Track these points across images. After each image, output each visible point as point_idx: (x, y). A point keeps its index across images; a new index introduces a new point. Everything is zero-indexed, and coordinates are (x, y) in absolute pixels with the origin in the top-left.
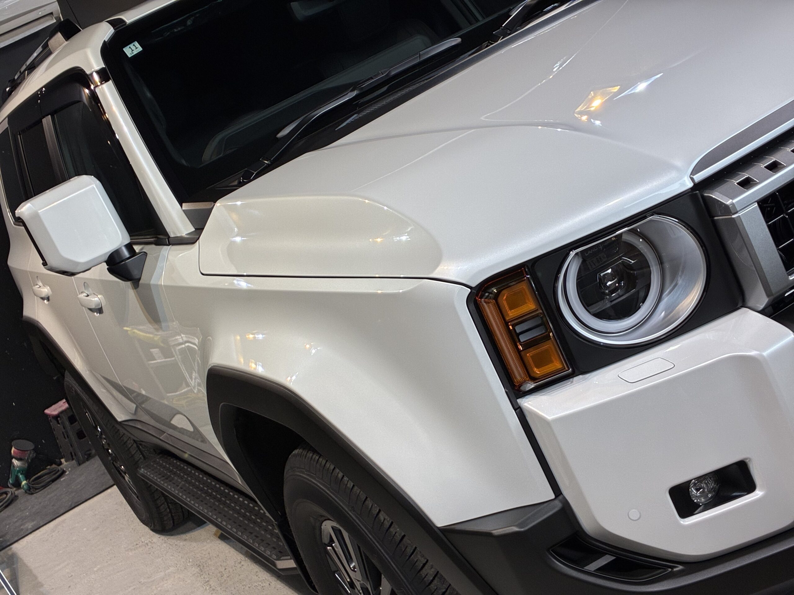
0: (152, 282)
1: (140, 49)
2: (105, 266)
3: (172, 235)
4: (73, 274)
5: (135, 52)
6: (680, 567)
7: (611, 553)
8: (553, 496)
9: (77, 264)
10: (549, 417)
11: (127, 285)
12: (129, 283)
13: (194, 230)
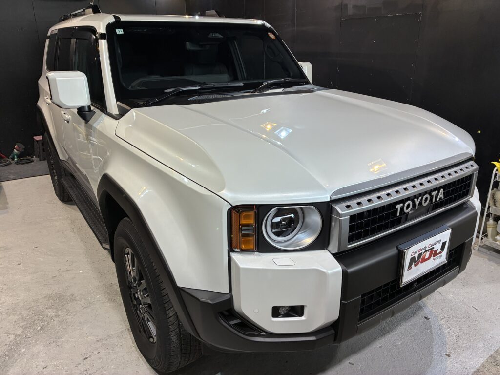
0: (94, 125)
1: (123, 33)
2: (76, 111)
3: (108, 111)
4: (62, 108)
5: (120, 33)
6: (264, 334)
7: (240, 319)
8: (228, 293)
9: (65, 105)
10: (241, 266)
11: (83, 121)
12: (84, 121)
13: (118, 113)
